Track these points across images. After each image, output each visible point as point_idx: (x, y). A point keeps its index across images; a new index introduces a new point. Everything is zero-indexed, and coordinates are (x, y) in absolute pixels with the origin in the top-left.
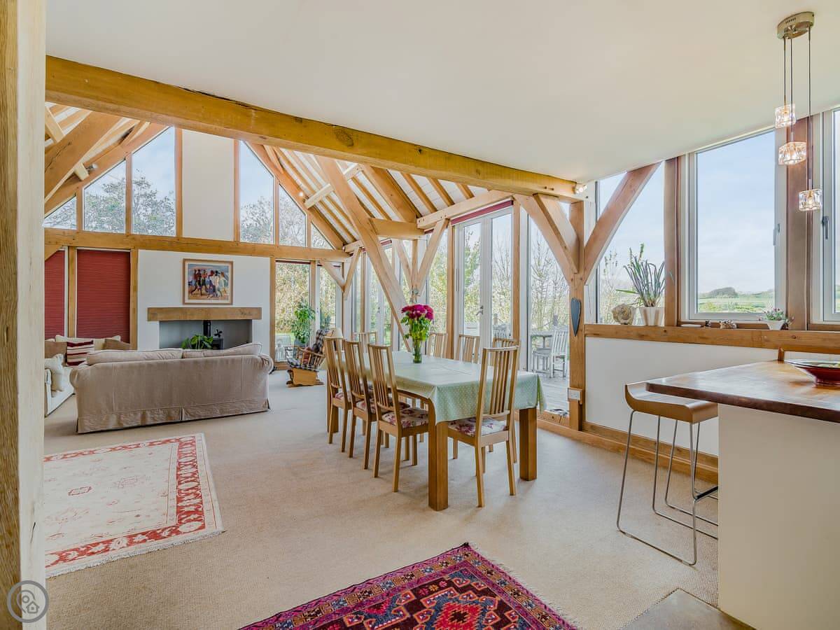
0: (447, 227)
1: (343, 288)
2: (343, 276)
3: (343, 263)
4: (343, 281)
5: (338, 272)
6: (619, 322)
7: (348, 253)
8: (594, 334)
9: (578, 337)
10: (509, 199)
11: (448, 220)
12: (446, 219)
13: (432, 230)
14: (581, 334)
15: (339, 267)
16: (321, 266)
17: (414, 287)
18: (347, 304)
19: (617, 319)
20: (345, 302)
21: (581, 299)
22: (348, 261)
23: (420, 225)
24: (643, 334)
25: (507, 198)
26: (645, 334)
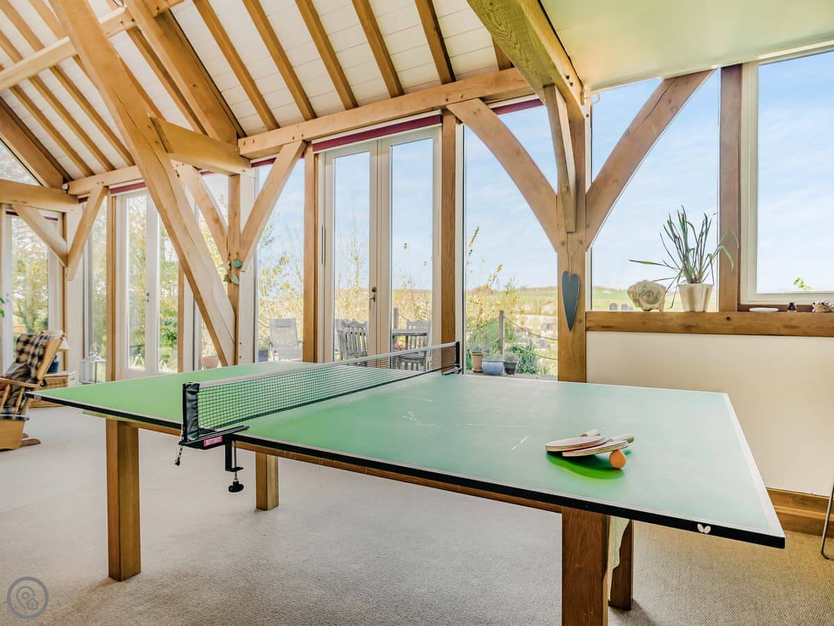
0: (303, 156)
1: (66, 258)
2: (64, 236)
3: (64, 214)
4: (67, 246)
5: (54, 230)
6: (641, 306)
7: (75, 196)
8: (604, 327)
9: (574, 332)
10: (438, 112)
11: (307, 143)
12: (304, 141)
13: (272, 161)
14: (579, 327)
15: (56, 219)
16: (15, 214)
17: (234, 256)
18: (74, 288)
19: (639, 303)
20: (68, 284)
21: (579, 273)
22: (75, 213)
23: (244, 151)
24: (690, 324)
25: (433, 109)
26: (692, 324)
